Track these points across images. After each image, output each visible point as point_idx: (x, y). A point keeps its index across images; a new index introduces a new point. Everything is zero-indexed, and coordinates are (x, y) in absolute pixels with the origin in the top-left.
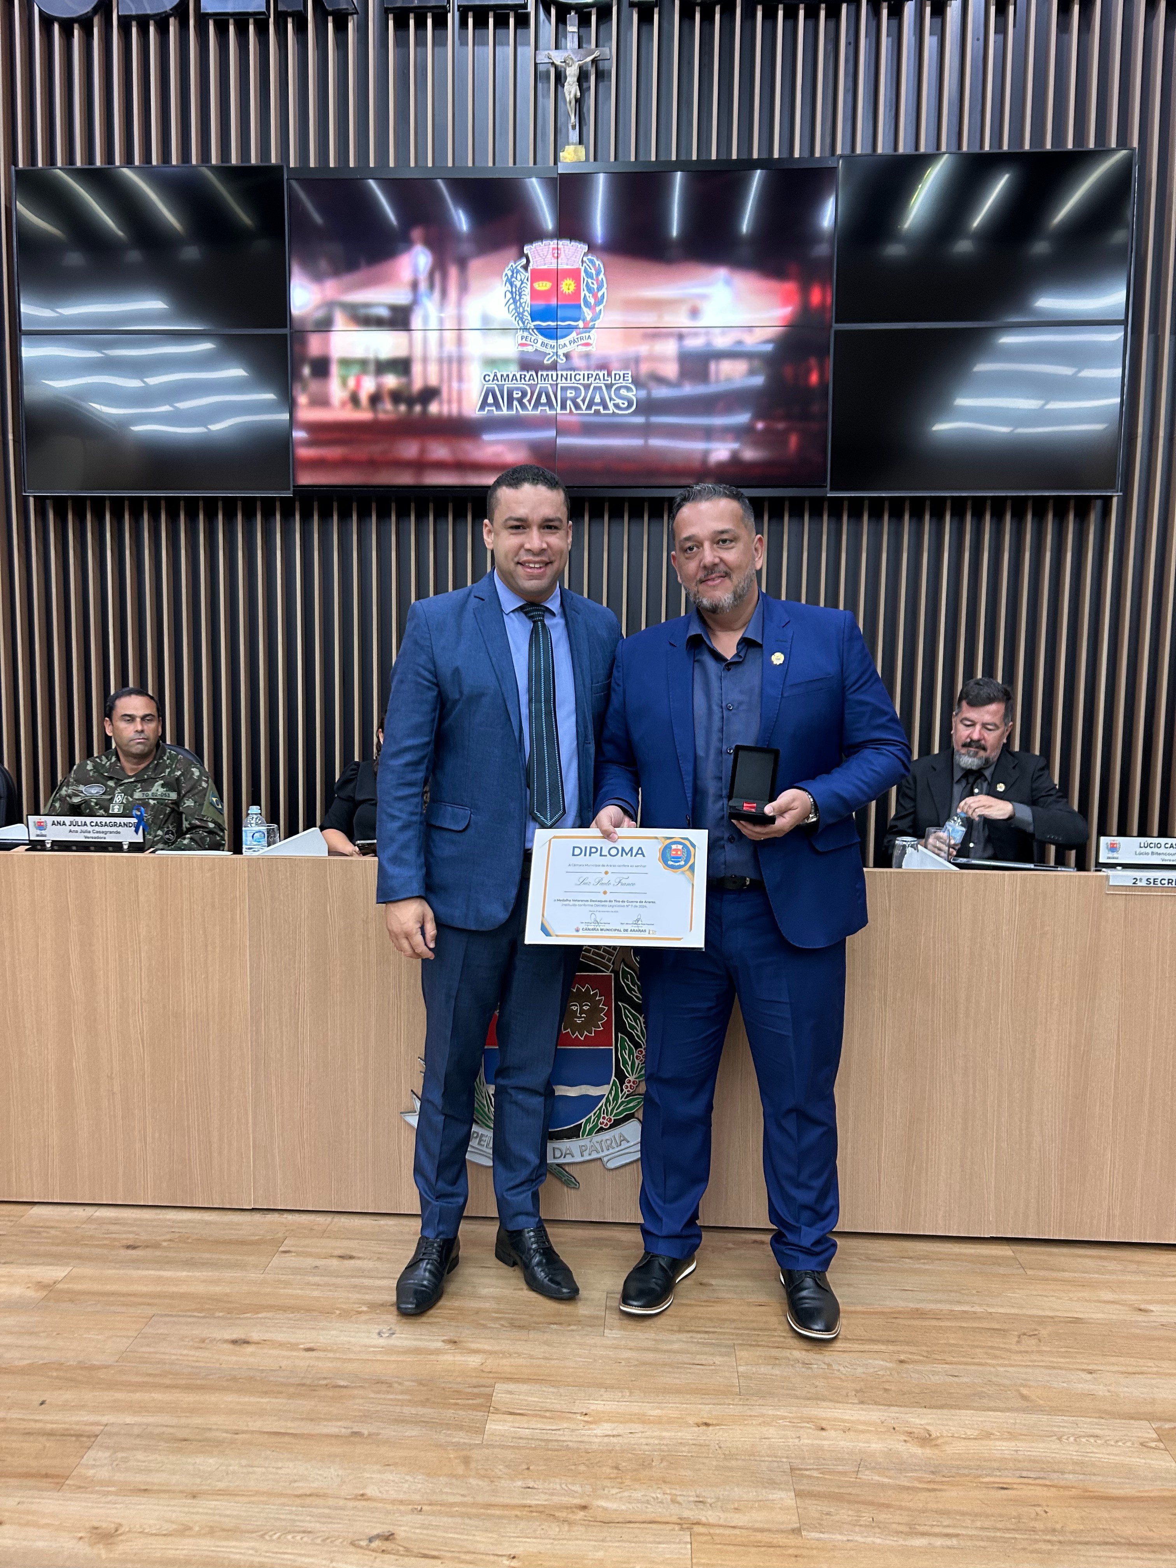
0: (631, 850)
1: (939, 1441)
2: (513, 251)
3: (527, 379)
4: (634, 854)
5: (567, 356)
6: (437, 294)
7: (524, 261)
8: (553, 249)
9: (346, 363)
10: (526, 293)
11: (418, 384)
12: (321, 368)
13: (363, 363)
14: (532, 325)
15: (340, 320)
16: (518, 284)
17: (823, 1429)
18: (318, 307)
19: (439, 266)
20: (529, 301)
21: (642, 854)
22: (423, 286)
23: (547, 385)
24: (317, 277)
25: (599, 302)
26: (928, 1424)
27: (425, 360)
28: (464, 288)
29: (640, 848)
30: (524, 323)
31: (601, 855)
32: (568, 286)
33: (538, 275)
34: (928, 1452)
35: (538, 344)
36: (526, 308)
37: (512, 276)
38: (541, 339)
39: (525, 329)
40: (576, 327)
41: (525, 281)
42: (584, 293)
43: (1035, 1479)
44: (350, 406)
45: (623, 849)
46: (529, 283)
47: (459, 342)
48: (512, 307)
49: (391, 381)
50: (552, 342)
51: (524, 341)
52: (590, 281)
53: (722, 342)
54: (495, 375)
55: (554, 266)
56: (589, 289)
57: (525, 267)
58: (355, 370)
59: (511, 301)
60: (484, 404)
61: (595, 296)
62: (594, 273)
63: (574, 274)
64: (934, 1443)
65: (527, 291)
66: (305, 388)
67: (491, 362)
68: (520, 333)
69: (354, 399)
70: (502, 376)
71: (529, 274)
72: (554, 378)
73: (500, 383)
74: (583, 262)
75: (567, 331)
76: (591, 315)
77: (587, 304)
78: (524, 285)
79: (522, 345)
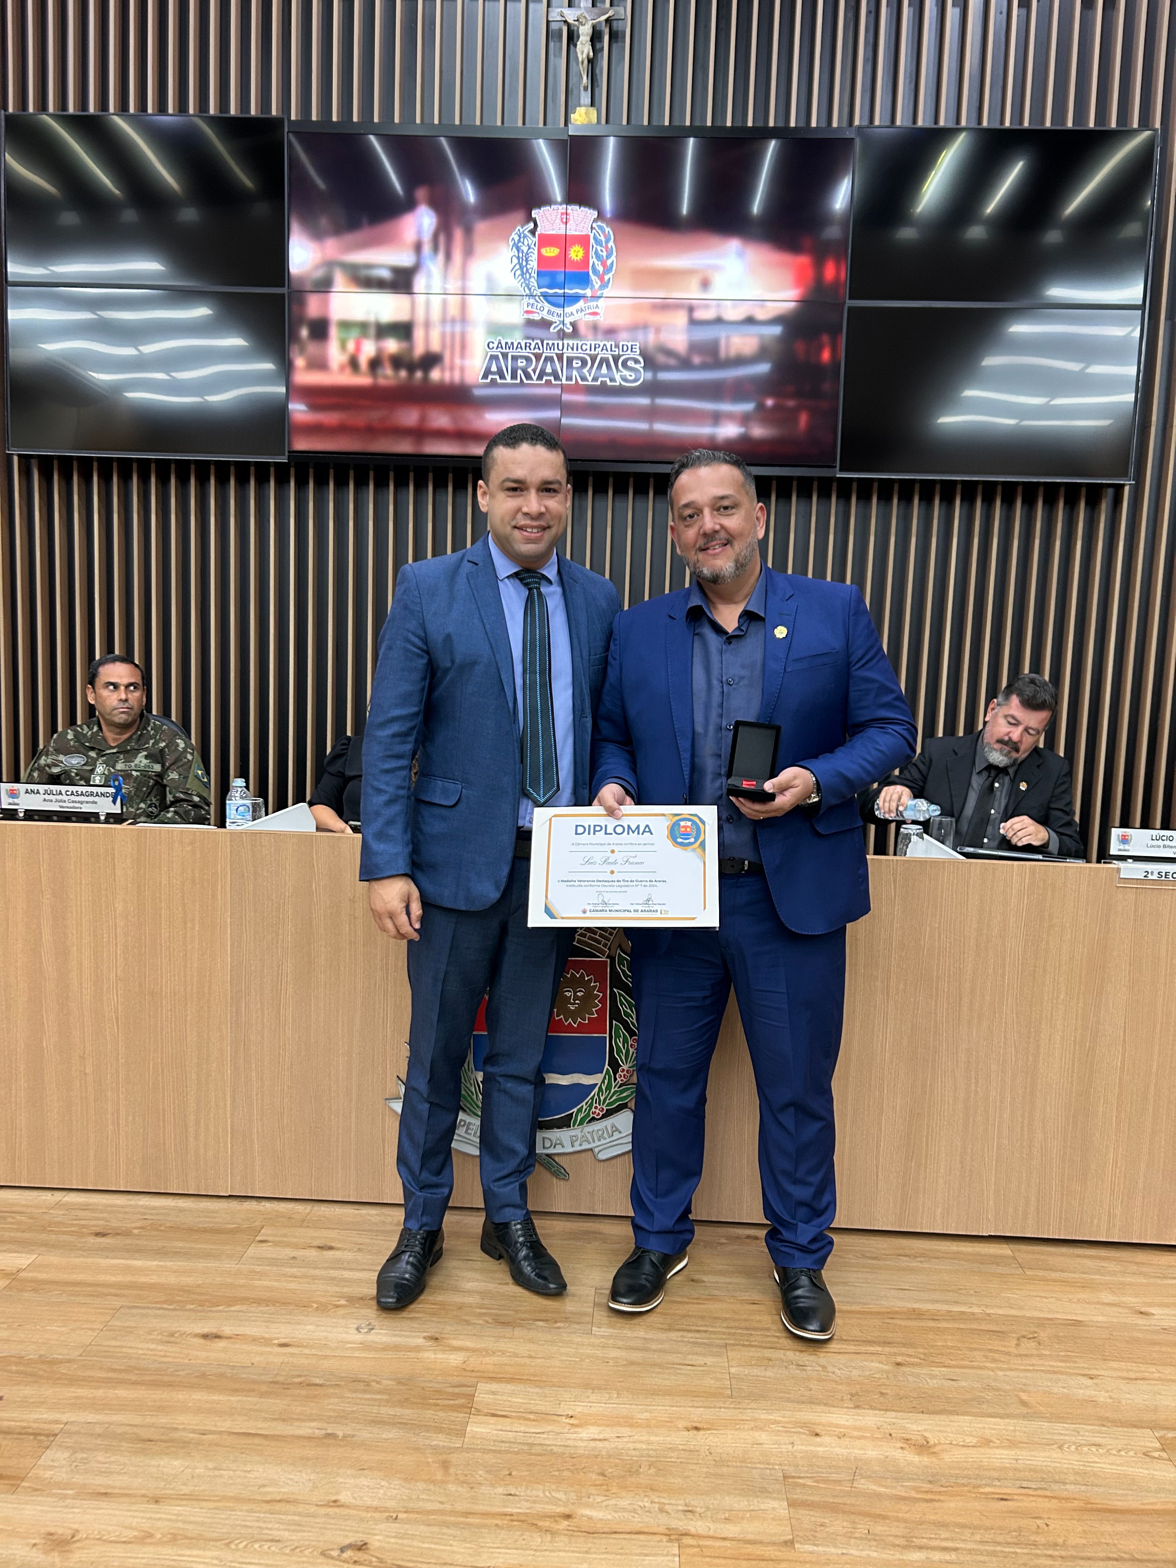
0: (638, 827)
1: (936, 1449)
2: (520, 215)
3: (532, 347)
4: (641, 832)
5: (574, 325)
6: (441, 256)
7: (531, 225)
8: (562, 214)
9: (345, 325)
10: (533, 259)
11: (419, 349)
12: (320, 329)
13: (363, 326)
14: (538, 292)
15: (340, 281)
16: (525, 249)
17: (817, 1435)
18: (317, 267)
19: (444, 228)
20: (535, 267)
21: (650, 832)
22: (427, 249)
23: (553, 353)
24: (317, 235)
25: (607, 269)
26: (926, 1430)
27: (427, 325)
28: (469, 252)
29: (647, 826)
30: (530, 290)
31: (606, 833)
32: (576, 253)
33: (546, 241)
34: (926, 1460)
35: (544, 311)
36: (533, 275)
37: (519, 241)
38: (547, 306)
39: (531, 296)
40: (584, 297)
41: (532, 246)
42: (592, 260)
43: (1036, 1489)
44: (348, 370)
45: (629, 827)
46: (536, 249)
47: (463, 306)
48: (519, 272)
49: (392, 346)
50: (559, 311)
51: (530, 309)
52: (599, 248)
53: (733, 314)
54: (500, 343)
55: (562, 232)
56: (598, 256)
57: (533, 232)
58: (355, 333)
59: (518, 267)
60: (487, 372)
61: (604, 264)
62: (603, 240)
63: (583, 241)
64: (932, 1450)
65: (534, 257)
66: (302, 351)
67: (495, 329)
68: (526, 300)
69: (353, 363)
70: (506, 343)
71: (536, 239)
72: (560, 348)
73: (504, 351)
74: (592, 228)
75: (576, 298)
76: (599, 283)
77: (595, 271)
78: (531, 250)
79: (527, 312)
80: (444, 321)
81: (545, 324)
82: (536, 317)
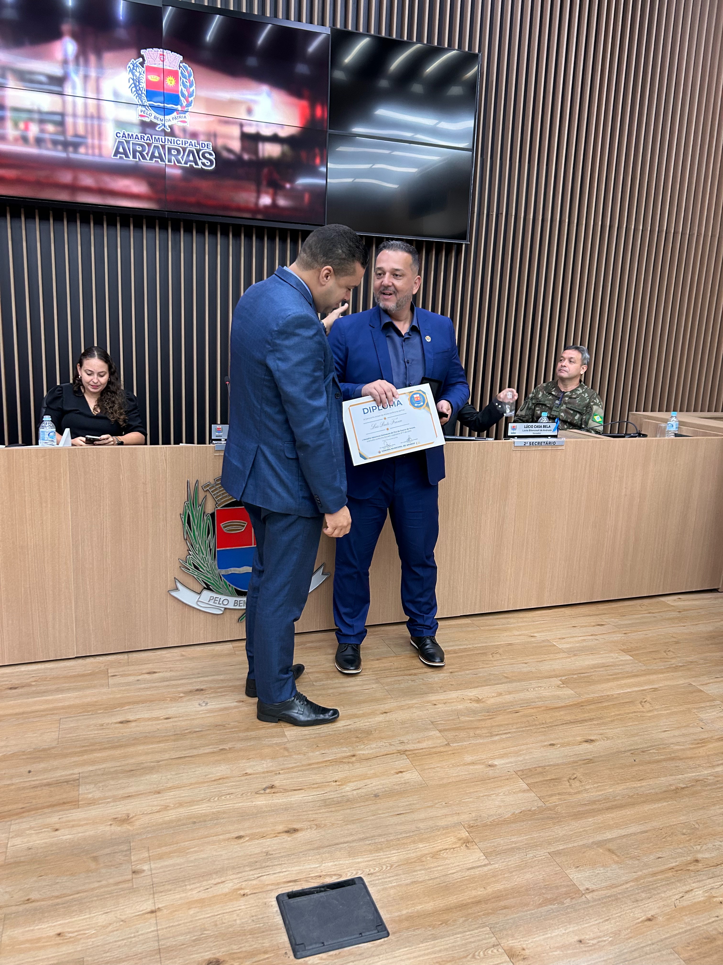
2: (132, 52)
3: (145, 139)
5: (171, 127)
6: (81, 73)
7: (141, 60)
8: (161, 55)
9: (17, 110)
10: (143, 81)
11: (70, 133)
13: (30, 113)
14: (147, 103)
15: (11, 80)
16: (138, 74)
19: (82, 53)
20: (145, 87)
22: (71, 65)
23: (158, 144)
25: (190, 94)
27: (75, 116)
28: (100, 71)
30: (142, 101)
32: (170, 81)
33: (150, 71)
35: (152, 116)
36: (143, 92)
37: (133, 69)
38: (154, 114)
39: (143, 106)
40: (176, 110)
41: (142, 73)
42: (181, 87)
44: (21, 143)
46: (145, 75)
47: (98, 108)
48: (134, 89)
50: (162, 117)
51: (142, 114)
52: (184, 80)
53: (266, 131)
54: (124, 134)
55: (161, 66)
56: (184, 86)
57: (142, 64)
58: (25, 117)
59: (133, 85)
60: (117, 153)
61: (188, 91)
62: (187, 75)
63: (174, 74)
65: (144, 80)
67: (121, 124)
68: (140, 108)
69: (24, 138)
70: (128, 135)
71: (144, 69)
72: (163, 141)
73: (127, 139)
74: (180, 67)
75: (171, 111)
76: (186, 103)
77: (183, 95)
78: (141, 76)
79: (141, 116)
80: (86, 116)
81: (152, 125)
82: (147, 120)
